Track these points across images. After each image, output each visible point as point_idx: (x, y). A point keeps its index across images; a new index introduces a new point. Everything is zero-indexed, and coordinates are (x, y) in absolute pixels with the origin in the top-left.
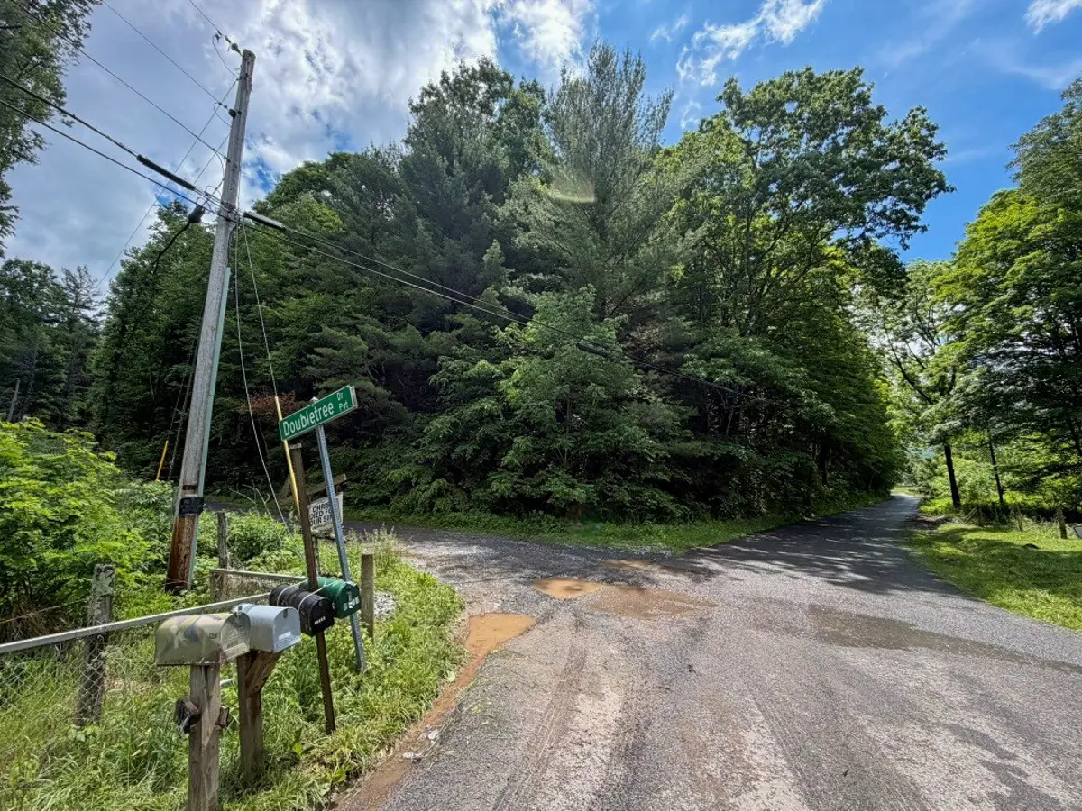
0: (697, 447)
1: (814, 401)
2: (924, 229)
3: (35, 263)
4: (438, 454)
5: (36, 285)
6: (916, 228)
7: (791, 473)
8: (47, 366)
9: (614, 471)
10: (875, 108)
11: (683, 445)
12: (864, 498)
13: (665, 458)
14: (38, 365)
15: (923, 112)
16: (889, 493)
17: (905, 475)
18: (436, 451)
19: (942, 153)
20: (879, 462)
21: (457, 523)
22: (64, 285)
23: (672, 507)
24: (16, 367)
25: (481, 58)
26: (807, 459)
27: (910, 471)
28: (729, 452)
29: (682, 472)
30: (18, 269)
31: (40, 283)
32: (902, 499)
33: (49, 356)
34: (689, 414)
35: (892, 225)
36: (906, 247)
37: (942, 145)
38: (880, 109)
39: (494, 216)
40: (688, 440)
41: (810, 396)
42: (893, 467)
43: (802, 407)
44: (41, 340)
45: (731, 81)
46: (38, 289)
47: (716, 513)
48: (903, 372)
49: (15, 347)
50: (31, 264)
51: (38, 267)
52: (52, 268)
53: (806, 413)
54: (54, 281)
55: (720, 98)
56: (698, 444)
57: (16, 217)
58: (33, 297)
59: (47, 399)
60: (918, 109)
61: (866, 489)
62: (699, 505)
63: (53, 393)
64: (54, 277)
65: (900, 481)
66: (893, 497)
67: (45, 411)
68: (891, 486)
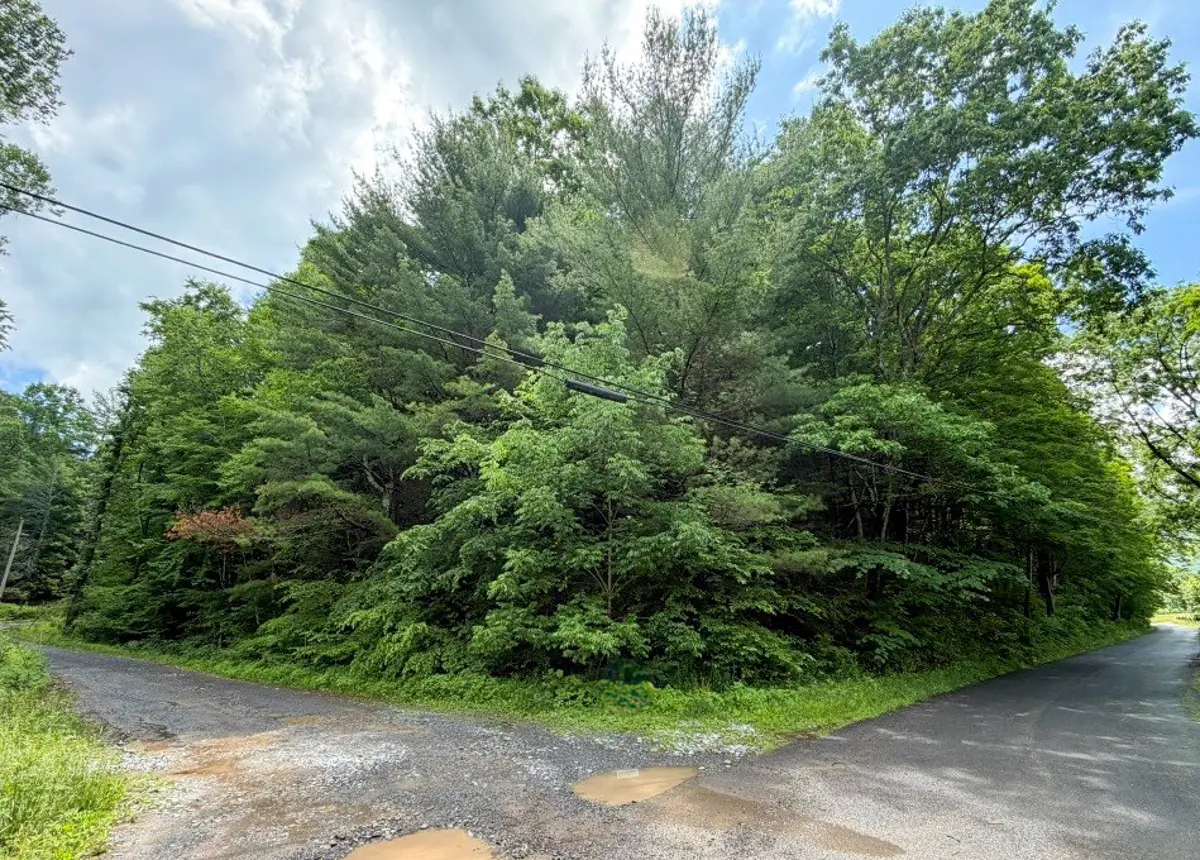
0: (818, 557)
1: (1013, 478)
2: (1168, 194)
3: (60, 385)
4: (419, 585)
5: (61, 410)
6: (1152, 195)
7: (988, 594)
8: (64, 503)
9: (684, 599)
10: (1062, 31)
11: (798, 555)
12: (1113, 631)
13: (767, 576)
14: (54, 502)
15: (1141, 31)
16: (1148, 623)
17: (1167, 597)
18: (417, 580)
19: (1182, 80)
20: (1129, 579)
21: (436, 694)
22: (93, 409)
23: (785, 657)
24: (29, 506)
25: (522, 77)
26: (1014, 573)
27: (1175, 590)
28: (880, 566)
29: (806, 601)
30: (41, 394)
31: (65, 408)
32: (1169, 631)
33: (67, 492)
34: (807, 505)
35: (1112, 195)
36: (1139, 229)
37: (1180, 70)
38: (1071, 33)
39: (513, 247)
40: (807, 547)
41: (1007, 473)
42: (1150, 585)
43: (995, 489)
44: (59, 473)
45: (839, 29)
46: (62, 415)
47: (869, 664)
48: (1150, 445)
49: (28, 482)
50: (55, 387)
51: (63, 390)
52: (79, 390)
53: (1002, 498)
54: (83, 405)
55: (825, 55)
56: (824, 553)
57: (10, 327)
58: (57, 424)
59: (63, 541)
60: (1132, 27)
61: (1114, 618)
62: (840, 651)
63: (71, 534)
64: (81, 401)
65: (1163, 605)
66: (1156, 630)
67: (59, 555)
68: (1150, 612)
